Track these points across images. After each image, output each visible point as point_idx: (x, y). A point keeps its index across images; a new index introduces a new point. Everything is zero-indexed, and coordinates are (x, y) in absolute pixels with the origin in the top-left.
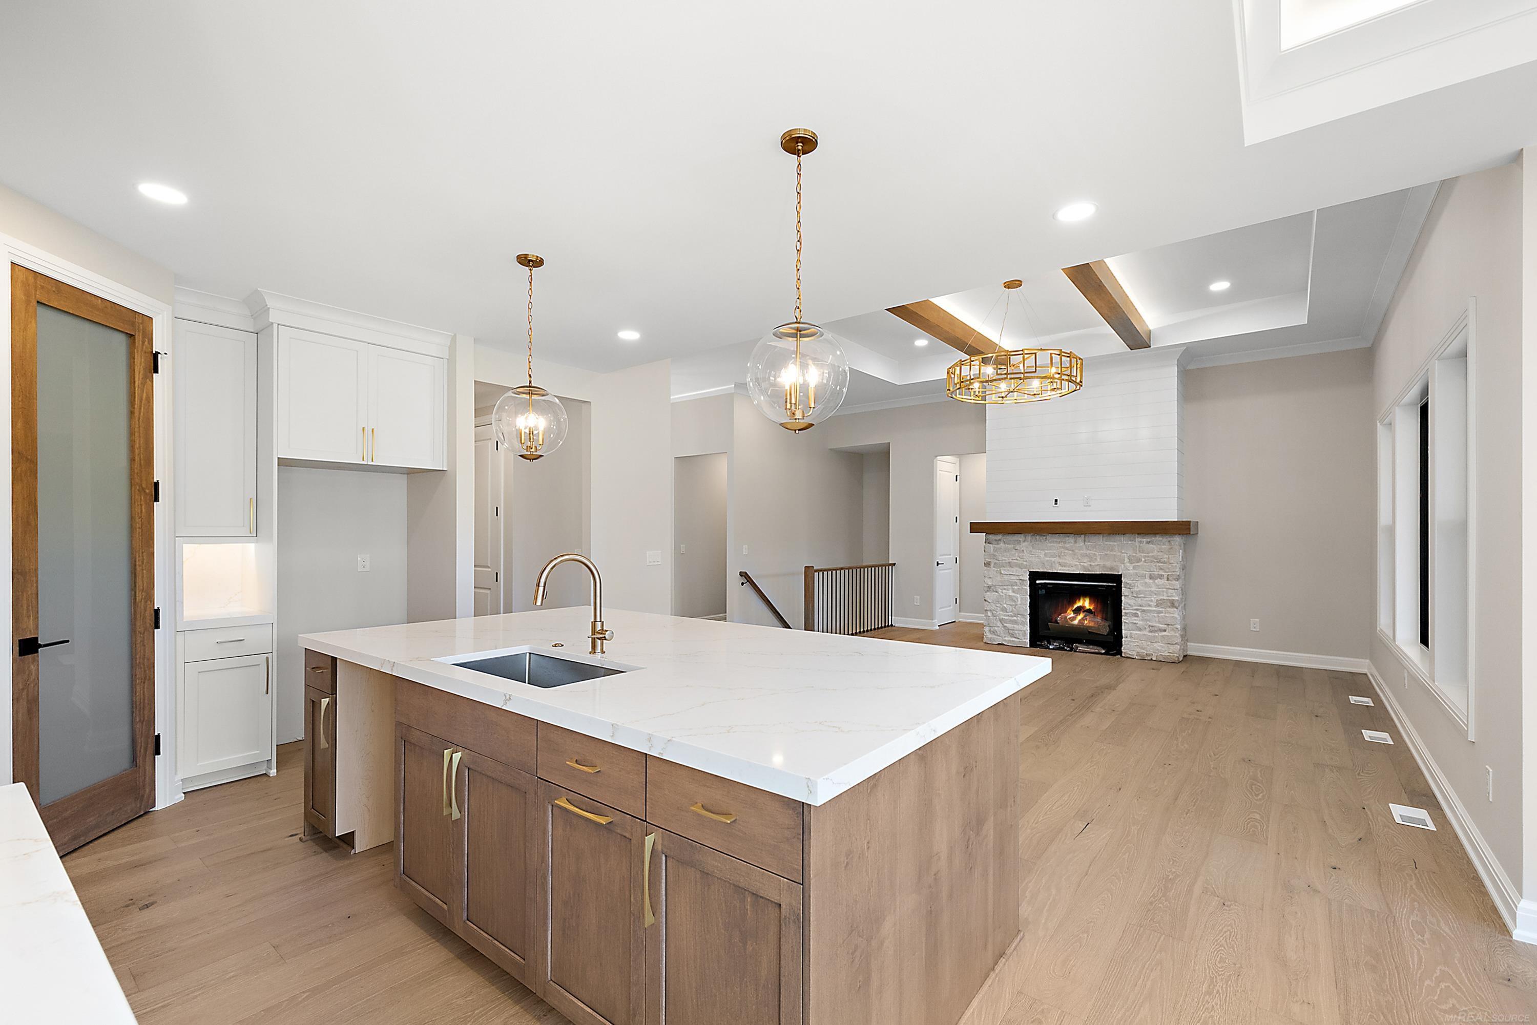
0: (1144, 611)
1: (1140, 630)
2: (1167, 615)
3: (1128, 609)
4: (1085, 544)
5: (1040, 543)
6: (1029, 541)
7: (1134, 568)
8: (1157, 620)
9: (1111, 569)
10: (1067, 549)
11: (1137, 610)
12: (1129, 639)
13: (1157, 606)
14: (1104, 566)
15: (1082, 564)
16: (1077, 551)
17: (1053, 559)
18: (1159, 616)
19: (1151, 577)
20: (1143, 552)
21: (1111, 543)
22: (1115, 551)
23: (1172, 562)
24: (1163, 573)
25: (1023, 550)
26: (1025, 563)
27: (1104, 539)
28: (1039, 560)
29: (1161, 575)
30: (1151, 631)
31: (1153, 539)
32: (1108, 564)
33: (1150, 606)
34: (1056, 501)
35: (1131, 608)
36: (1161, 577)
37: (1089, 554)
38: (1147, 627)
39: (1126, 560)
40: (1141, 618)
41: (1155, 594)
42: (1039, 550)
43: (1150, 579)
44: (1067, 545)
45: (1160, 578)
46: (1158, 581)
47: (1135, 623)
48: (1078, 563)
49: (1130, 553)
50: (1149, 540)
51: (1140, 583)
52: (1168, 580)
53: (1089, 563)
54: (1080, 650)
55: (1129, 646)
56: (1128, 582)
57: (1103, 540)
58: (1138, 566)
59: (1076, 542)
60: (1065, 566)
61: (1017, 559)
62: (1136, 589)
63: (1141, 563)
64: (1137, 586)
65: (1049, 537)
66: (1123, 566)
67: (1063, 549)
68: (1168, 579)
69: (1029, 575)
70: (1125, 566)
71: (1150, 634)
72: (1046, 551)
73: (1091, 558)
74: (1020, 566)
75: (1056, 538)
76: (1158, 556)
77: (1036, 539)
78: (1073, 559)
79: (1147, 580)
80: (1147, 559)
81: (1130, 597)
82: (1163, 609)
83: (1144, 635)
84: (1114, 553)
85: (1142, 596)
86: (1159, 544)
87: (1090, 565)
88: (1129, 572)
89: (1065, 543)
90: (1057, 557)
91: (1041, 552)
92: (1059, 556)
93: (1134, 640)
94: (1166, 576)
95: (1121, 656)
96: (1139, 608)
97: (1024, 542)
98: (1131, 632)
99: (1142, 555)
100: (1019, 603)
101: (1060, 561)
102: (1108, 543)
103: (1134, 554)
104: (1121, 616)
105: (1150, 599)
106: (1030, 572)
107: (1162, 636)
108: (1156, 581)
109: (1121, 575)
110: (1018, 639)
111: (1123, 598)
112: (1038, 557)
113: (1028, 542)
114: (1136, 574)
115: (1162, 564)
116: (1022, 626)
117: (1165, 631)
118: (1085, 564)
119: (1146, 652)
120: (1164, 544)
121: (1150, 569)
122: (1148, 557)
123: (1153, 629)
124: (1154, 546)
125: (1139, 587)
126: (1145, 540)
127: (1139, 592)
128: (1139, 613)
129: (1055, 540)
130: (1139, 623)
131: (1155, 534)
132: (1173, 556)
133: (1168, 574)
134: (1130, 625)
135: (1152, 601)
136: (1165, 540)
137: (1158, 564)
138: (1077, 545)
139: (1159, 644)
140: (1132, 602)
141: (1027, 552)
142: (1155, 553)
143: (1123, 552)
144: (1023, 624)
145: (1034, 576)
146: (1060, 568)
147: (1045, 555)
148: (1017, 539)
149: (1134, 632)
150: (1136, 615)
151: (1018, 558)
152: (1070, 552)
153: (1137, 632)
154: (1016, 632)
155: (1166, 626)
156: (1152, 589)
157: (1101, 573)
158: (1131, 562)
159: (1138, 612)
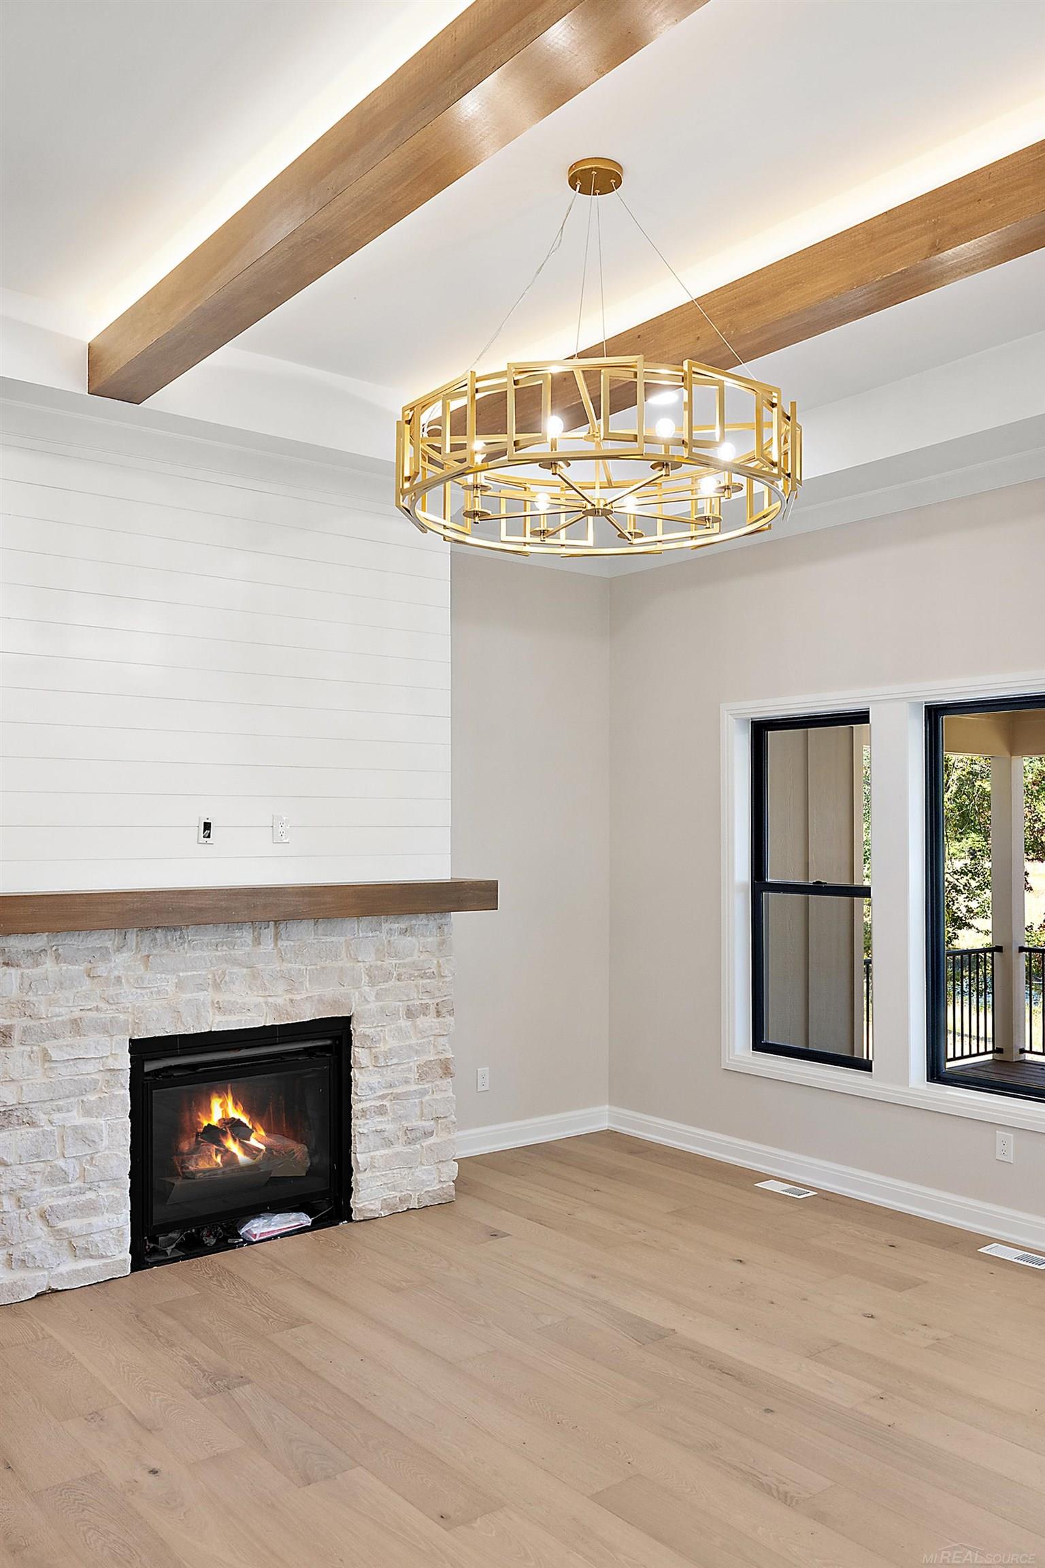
0: (396, 1097)
1: (389, 1143)
2: (435, 1096)
3: (367, 1100)
4: (276, 945)
5: (165, 952)
6: (134, 947)
7: (378, 996)
8: (418, 1113)
9: (335, 1003)
10: (235, 962)
11: (383, 1097)
12: (368, 1174)
13: (421, 1078)
14: (321, 1000)
15: (270, 999)
16: (260, 966)
17: (201, 996)
18: (422, 1103)
19: (410, 1014)
20: (396, 956)
21: (333, 939)
22: (342, 960)
23: (447, 973)
24: (430, 1002)
25: (118, 979)
26: (122, 1017)
27: (321, 927)
28: (164, 1002)
29: (427, 1006)
30: (409, 1143)
31: (414, 922)
32: (330, 991)
33: (407, 1082)
34: (207, 826)
35: (372, 1096)
36: (424, 1010)
37: (289, 971)
38: (400, 1134)
39: (365, 979)
40: (391, 1114)
41: (417, 1052)
42: (161, 973)
43: (408, 1018)
44: (238, 953)
45: (424, 1014)
46: (424, 1022)
47: (381, 1131)
48: (261, 1000)
49: (370, 958)
50: (403, 926)
51: (390, 1031)
52: (438, 1016)
53: (290, 996)
54: (262, 1234)
55: (369, 1190)
56: (368, 1031)
57: (315, 934)
58: (386, 990)
59: (257, 941)
60: (231, 1012)
61: (97, 1009)
62: (382, 1047)
63: (391, 983)
64: (385, 1038)
65: (190, 933)
66: (357, 993)
67: (224, 966)
68: (438, 1014)
69: (129, 1052)
70: (361, 994)
71: (407, 1149)
72: (181, 974)
73: (292, 984)
74: (106, 1029)
75: (209, 936)
76: (423, 961)
77: (156, 939)
78: (251, 989)
79: (403, 1023)
80: (402, 970)
81: (371, 1068)
82: (430, 1085)
83: (397, 1154)
84: (340, 964)
85: (395, 1061)
86: (423, 935)
87: (291, 1000)
88: (368, 1007)
89: (233, 945)
90: (210, 989)
91: (168, 976)
92: (217, 986)
93: (378, 1174)
94: (432, 1008)
95: (350, 1220)
96: (386, 1091)
97: (119, 950)
98: (372, 1154)
99: (394, 962)
100: (106, 1143)
101: (220, 997)
102: (329, 939)
103: (380, 963)
104: (351, 1120)
105: (406, 1066)
106: (131, 1040)
107: (430, 1148)
108: (418, 1021)
109: (351, 1016)
110: (102, 1257)
111: (355, 1073)
112: (159, 992)
113: (130, 950)
114: (382, 1010)
115: (428, 981)
116: (112, 1216)
117: (431, 1134)
118: (280, 1001)
119: (398, 1195)
120: (431, 935)
121: (407, 996)
122: (404, 966)
123: (412, 1136)
124: (414, 940)
125: (390, 1043)
126: (397, 925)
127: (388, 1054)
128: (387, 1103)
129: (206, 939)
130: (388, 1127)
131: (415, 912)
132: (444, 959)
133: (439, 1000)
134: (371, 1137)
135: (410, 1069)
136: (432, 924)
137: (422, 982)
138: (262, 949)
139: (424, 1167)
140: (374, 1079)
141: (127, 980)
142: (415, 958)
143: (359, 959)
144: (113, 1208)
145: (141, 1049)
146: (219, 1018)
147: (180, 986)
148: (98, 944)
149: (378, 1153)
150: (381, 1110)
151: (103, 1005)
152: (245, 970)
153: (383, 1152)
154: (97, 1238)
155: (432, 1122)
156: (413, 1041)
157: (312, 1019)
158: (372, 982)
159: (384, 1103)
